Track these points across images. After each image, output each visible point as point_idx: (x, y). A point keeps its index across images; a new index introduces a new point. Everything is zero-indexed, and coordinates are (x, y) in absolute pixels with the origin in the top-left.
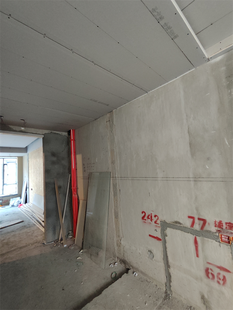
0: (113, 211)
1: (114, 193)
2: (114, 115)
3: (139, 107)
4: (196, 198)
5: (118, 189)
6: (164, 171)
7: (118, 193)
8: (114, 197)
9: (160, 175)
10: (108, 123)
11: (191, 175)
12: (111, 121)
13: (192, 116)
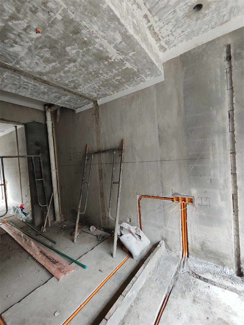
0: (99, 191)
1: (99, 177)
2: (100, 109)
3: (122, 104)
4: (161, 175)
5: (103, 174)
6: (140, 157)
7: (103, 177)
8: (100, 181)
9: (138, 160)
10: (94, 116)
11: (159, 160)
12: (96, 114)
13: (161, 116)
